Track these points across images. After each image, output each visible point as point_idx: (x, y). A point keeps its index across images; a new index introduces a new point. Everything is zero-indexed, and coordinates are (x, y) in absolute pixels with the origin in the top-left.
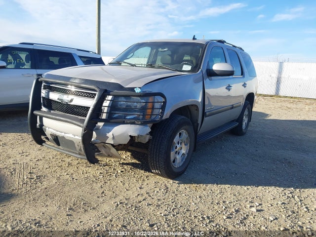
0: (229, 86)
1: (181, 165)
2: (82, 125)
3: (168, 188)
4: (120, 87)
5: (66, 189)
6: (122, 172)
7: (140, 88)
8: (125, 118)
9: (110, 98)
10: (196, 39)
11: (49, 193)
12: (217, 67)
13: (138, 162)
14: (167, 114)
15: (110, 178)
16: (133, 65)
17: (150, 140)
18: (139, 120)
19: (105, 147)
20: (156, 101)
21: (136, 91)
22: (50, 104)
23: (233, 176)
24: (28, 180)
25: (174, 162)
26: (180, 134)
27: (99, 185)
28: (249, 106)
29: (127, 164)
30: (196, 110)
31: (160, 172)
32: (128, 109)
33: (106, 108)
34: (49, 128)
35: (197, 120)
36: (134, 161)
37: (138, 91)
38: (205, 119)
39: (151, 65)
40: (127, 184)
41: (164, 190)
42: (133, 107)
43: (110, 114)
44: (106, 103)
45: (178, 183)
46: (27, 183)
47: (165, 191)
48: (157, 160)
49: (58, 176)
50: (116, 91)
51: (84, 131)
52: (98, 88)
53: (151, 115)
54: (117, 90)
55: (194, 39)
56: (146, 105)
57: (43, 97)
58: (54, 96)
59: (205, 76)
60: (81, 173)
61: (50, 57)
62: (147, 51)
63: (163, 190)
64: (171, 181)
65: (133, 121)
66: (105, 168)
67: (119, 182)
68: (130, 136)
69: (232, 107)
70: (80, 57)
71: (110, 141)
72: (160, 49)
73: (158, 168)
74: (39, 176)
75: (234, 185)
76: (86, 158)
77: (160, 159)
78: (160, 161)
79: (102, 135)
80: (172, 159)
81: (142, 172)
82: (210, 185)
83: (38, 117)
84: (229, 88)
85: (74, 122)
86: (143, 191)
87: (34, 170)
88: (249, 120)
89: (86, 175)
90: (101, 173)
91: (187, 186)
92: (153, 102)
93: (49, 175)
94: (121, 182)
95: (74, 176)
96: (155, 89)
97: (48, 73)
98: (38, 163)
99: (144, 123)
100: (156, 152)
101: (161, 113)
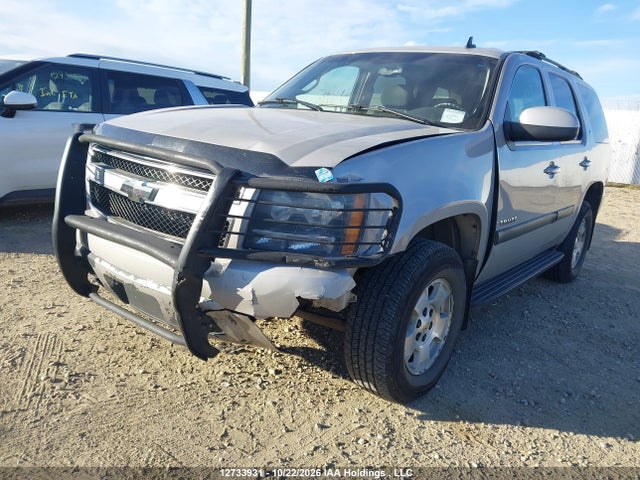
0: (553, 166)
1: (427, 368)
2: (173, 262)
3: (393, 431)
4: (276, 165)
5: (136, 417)
6: (278, 372)
7: (330, 169)
8: (287, 250)
9: (247, 193)
10: (474, 46)
11: (89, 427)
12: (528, 117)
13: (318, 347)
14: (402, 241)
15: (249, 391)
16: (315, 108)
17: (350, 305)
18: (324, 254)
19: (232, 320)
20: (372, 206)
21: (321, 179)
22: (104, 198)
23: (563, 400)
24: (48, 385)
25: (411, 360)
26: (431, 289)
27: (218, 410)
28: (590, 212)
29: (292, 351)
30: (475, 226)
31: (375, 387)
32: (297, 225)
33: (238, 222)
34: (101, 260)
35: (474, 253)
36: (309, 343)
37: (324, 176)
38: (495, 248)
39: (358, 109)
40: (287, 413)
41: (384, 437)
42: (311, 222)
43: (247, 236)
44: (238, 209)
45: (419, 417)
46: (42, 395)
47: (387, 440)
48: (369, 358)
49: (122, 376)
50: (265, 175)
51: (179, 280)
52: (218, 165)
53: (358, 244)
54: (268, 173)
55: (470, 45)
56: (345, 216)
57: (91, 182)
58: (114, 181)
59: (500, 137)
60: (179, 371)
61: (139, 90)
62: (349, 76)
63: (380, 437)
64: (402, 410)
65: (308, 258)
66: (237, 357)
67: (269, 403)
68: (299, 298)
69: (556, 218)
70: (202, 89)
71: (246, 307)
72: (384, 71)
73: (370, 376)
74: (77, 375)
75: (568, 431)
76: (184, 341)
77: (376, 354)
78: (375, 361)
79: (226, 290)
80: (407, 354)
81: (328, 375)
82: (503, 428)
83: (78, 231)
84: (551, 170)
85: (156, 252)
86: (328, 438)
87: (69, 356)
88: (587, 246)
89: (191, 376)
90: (226, 374)
91: (444, 426)
92: (366, 211)
93: (100, 372)
94: (275, 403)
95: (161, 377)
96: (371, 174)
97: (108, 122)
98: (81, 336)
99: (337, 267)
100: (367, 337)
101: (386, 239)
